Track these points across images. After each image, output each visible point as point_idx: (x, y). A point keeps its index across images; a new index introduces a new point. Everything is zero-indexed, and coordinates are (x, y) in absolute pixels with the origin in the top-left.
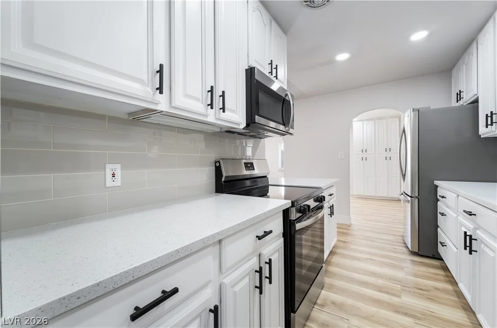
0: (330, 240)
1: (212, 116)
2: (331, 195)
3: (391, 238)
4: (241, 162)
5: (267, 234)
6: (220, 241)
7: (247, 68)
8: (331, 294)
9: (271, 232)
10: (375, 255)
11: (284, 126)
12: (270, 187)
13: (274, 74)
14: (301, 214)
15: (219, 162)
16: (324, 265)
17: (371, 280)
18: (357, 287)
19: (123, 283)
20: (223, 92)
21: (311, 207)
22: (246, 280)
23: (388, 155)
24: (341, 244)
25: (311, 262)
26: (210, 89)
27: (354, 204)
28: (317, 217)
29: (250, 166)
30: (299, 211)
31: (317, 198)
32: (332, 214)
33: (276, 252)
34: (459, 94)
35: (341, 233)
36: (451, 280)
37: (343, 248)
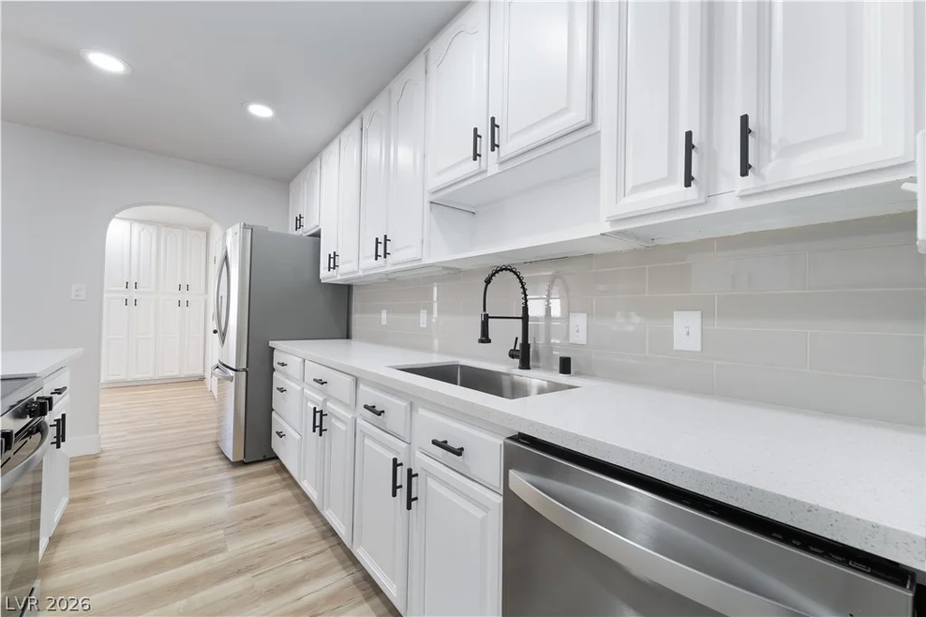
0: (54, 508)
2: (58, 392)
21: (14, 435)
23: (184, 296)
31: (27, 406)
34: (299, 219)
35: (75, 482)
36: (293, 483)
37: (82, 515)
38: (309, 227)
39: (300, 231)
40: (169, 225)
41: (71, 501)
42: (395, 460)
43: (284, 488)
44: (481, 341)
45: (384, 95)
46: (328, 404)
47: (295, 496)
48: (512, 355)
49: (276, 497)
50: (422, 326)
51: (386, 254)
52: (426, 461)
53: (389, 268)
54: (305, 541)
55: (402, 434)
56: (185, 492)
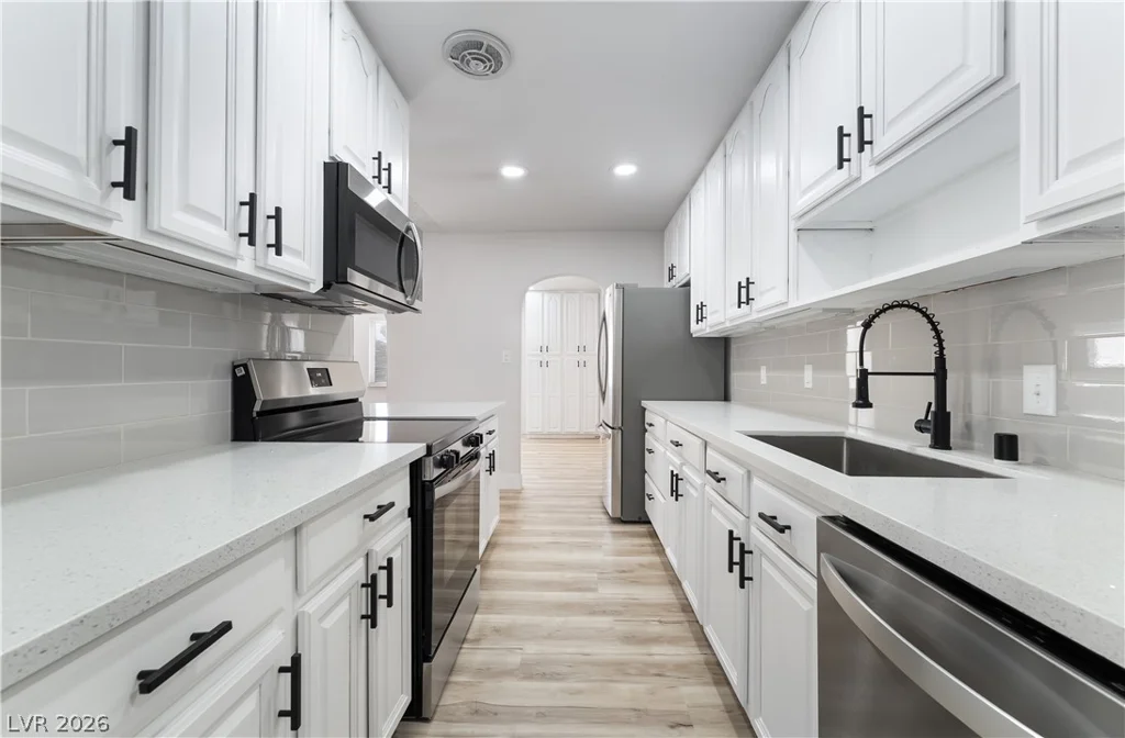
0: (489, 522)
1: (247, 262)
2: (490, 433)
3: (584, 502)
4: (302, 368)
5: (383, 509)
6: (296, 531)
7: (327, 160)
8: (491, 616)
9: (392, 505)
10: (562, 534)
11: (401, 294)
12: (365, 423)
13: (384, 183)
14: (443, 470)
15: (245, 366)
16: (478, 567)
17: (555, 575)
18: (535, 593)
19: (130, 616)
20: (278, 210)
21: (461, 456)
22: (344, 606)
23: (582, 357)
24: (507, 527)
25: (453, 571)
26: (247, 200)
27: (528, 451)
28: (469, 475)
29: (321, 377)
30: (440, 463)
31: (469, 438)
32: (492, 468)
33: (397, 546)
34: (671, 270)
35: (505, 508)
36: (660, 550)
37: (510, 533)
38: (680, 278)
39: (673, 282)
40: (570, 291)
41: (501, 521)
42: (731, 532)
43: (653, 553)
44: (856, 405)
45: (746, 111)
46: (684, 468)
47: (663, 563)
48: (920, 426)
49: (646, 559)
50: (807, 386)
51: (749, 300)
52: (759, 537)
53: (754, 316)
54: (666, 607)
55: (740, 506)
56: (573, 534)
